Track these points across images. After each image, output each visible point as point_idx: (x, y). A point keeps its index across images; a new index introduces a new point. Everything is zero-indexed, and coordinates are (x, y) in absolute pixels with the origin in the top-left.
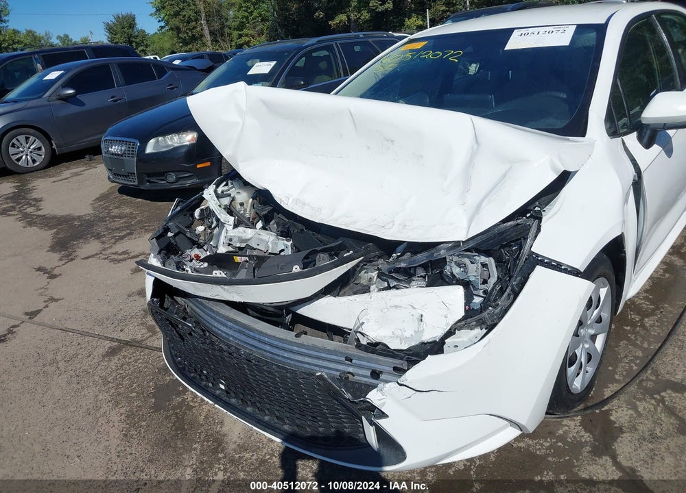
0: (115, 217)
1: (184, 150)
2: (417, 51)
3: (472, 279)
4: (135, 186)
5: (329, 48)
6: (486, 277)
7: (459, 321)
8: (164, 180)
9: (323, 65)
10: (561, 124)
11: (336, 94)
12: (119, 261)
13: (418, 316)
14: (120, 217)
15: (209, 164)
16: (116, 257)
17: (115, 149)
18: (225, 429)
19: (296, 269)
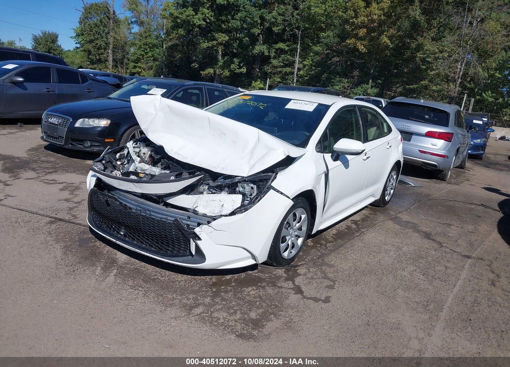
0: (43, 161)
1: (99, 129)
2: (246, 100)
3: (246, 193)
4: (61, 145)
5: (200, 89)
6: (252, 193)
7: (238, 208)
8: (82, 145)
9: (194, 98)
10: (298, 143)
11: (206, 110)
12: (50, 184)
13: (222, 205)
14: (48, 162)
15: (113, 140)
16: (48, 181)
17: (54, 120)
18: (117, 257)
19: (172, 178)
